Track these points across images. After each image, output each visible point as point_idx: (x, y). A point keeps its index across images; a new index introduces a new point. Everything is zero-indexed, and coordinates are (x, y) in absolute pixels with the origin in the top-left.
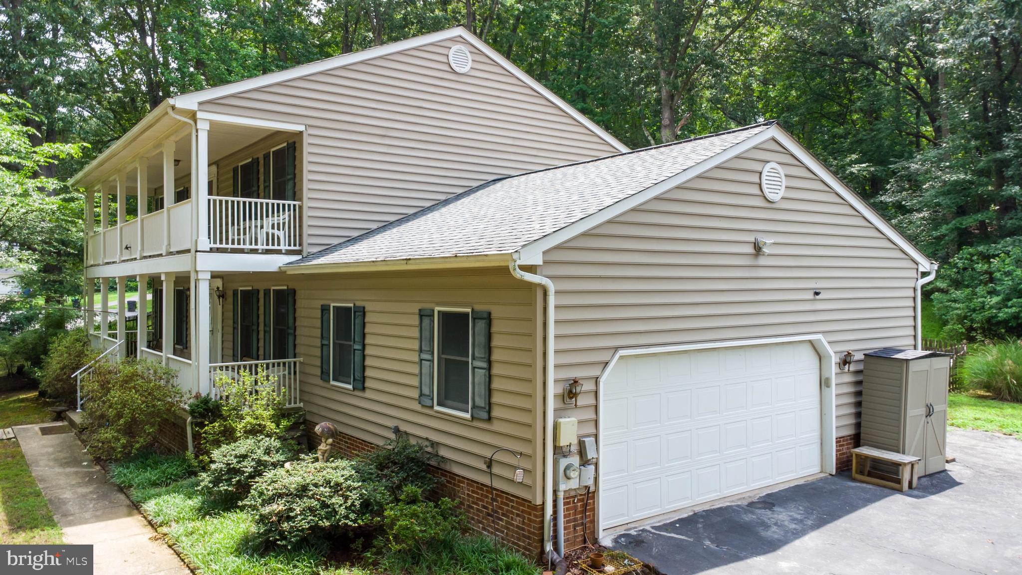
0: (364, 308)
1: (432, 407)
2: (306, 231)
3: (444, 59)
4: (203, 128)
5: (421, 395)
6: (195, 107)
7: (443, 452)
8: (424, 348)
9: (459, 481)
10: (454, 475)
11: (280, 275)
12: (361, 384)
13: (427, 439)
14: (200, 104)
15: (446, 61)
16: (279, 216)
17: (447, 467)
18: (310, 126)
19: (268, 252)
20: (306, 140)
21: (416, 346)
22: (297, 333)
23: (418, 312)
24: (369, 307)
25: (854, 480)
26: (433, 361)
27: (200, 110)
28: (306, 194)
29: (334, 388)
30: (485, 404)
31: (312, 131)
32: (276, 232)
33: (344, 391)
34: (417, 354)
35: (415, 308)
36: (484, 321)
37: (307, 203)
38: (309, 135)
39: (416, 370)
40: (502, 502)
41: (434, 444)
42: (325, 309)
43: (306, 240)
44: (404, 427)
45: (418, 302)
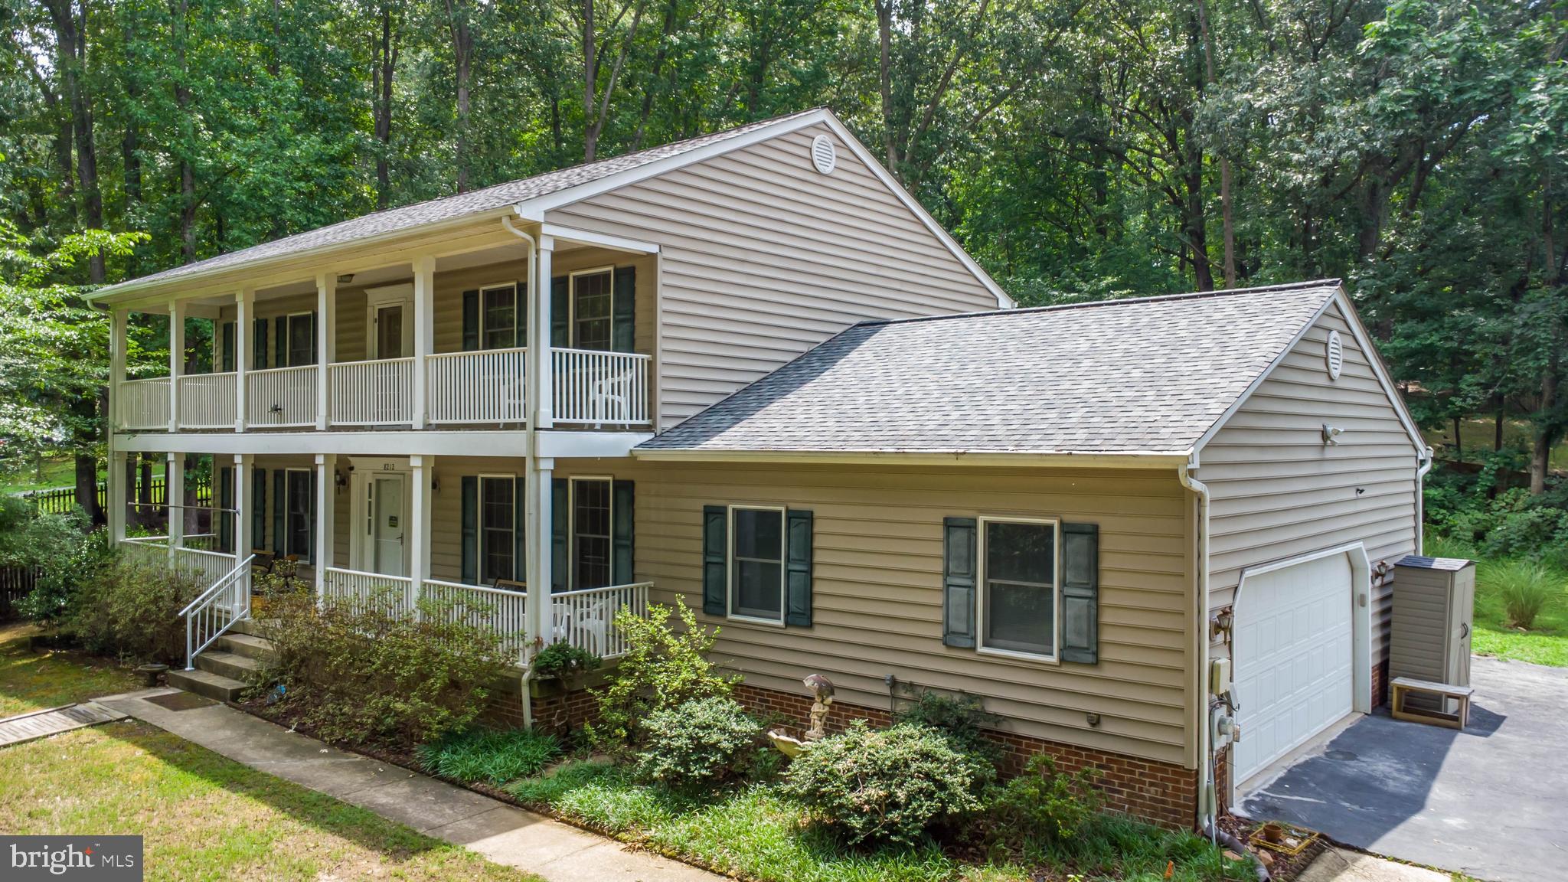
0: (812, 513)
1: (973, 649)
2: (661, 397)
3: (805, 153)
4: (547, 246)
5: (948, 633)
6: (541, 218)
7: (993, 708)
8: (952, 568)
9: (1028, 745)
10: (1018, 739)
11: (631, 460)
12: (802, 617)
13: (962, 692)
14: (547, 213)
15: (809, 156)
16: (625, 376)
17: (1005, 727)
18: (665, 246)
19: (606, 428)
20: (662, 266)
21: (939, 566)
22: (636, 545)
23: (942, 521)
24: (818, 511)
25: (1396, 719)
26: (975, 588)
27: (546, 223)
28: (661, 344)
29: (733, 624)
30: (1089, 642)
31: (667, 254)
32: (616, 398)
33: (754, 627)
34: (941, 578)
35: (939, 516)
36: (1086, 537)
37: (661, 358)
38: (665, 259)
39: (939, 599)
40: (1119, 770)
41: (972, 697)
42: (713, 514)
43: (661, 411)
44: (904, 677)
45: (944, 508)
